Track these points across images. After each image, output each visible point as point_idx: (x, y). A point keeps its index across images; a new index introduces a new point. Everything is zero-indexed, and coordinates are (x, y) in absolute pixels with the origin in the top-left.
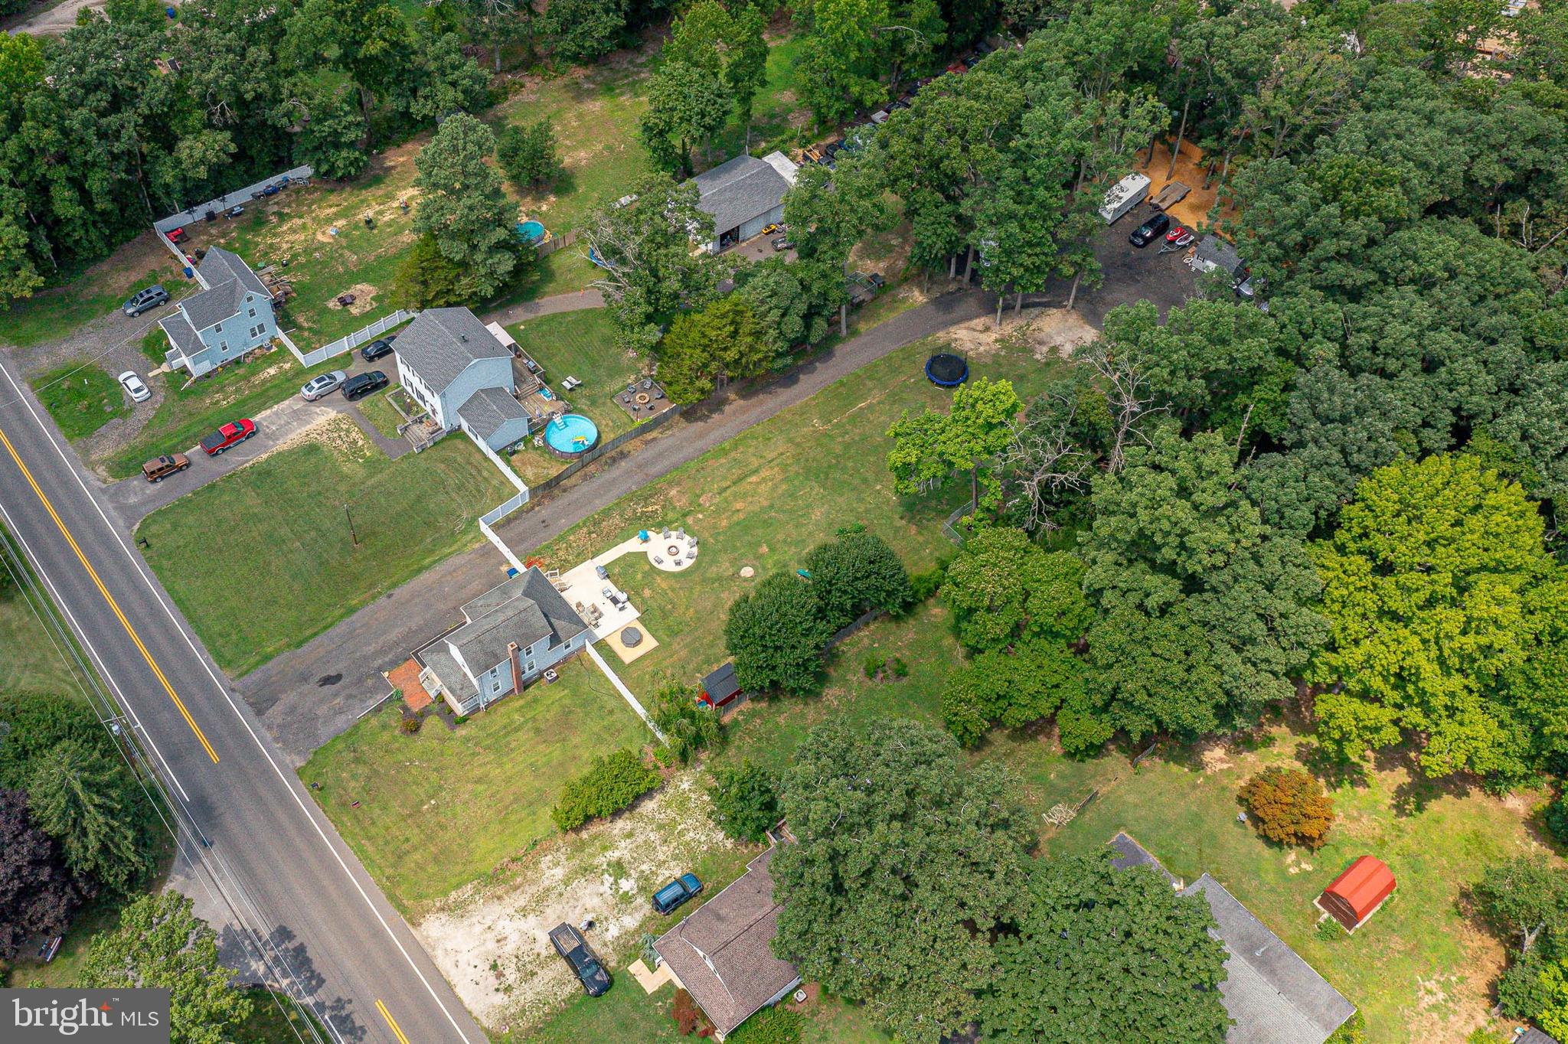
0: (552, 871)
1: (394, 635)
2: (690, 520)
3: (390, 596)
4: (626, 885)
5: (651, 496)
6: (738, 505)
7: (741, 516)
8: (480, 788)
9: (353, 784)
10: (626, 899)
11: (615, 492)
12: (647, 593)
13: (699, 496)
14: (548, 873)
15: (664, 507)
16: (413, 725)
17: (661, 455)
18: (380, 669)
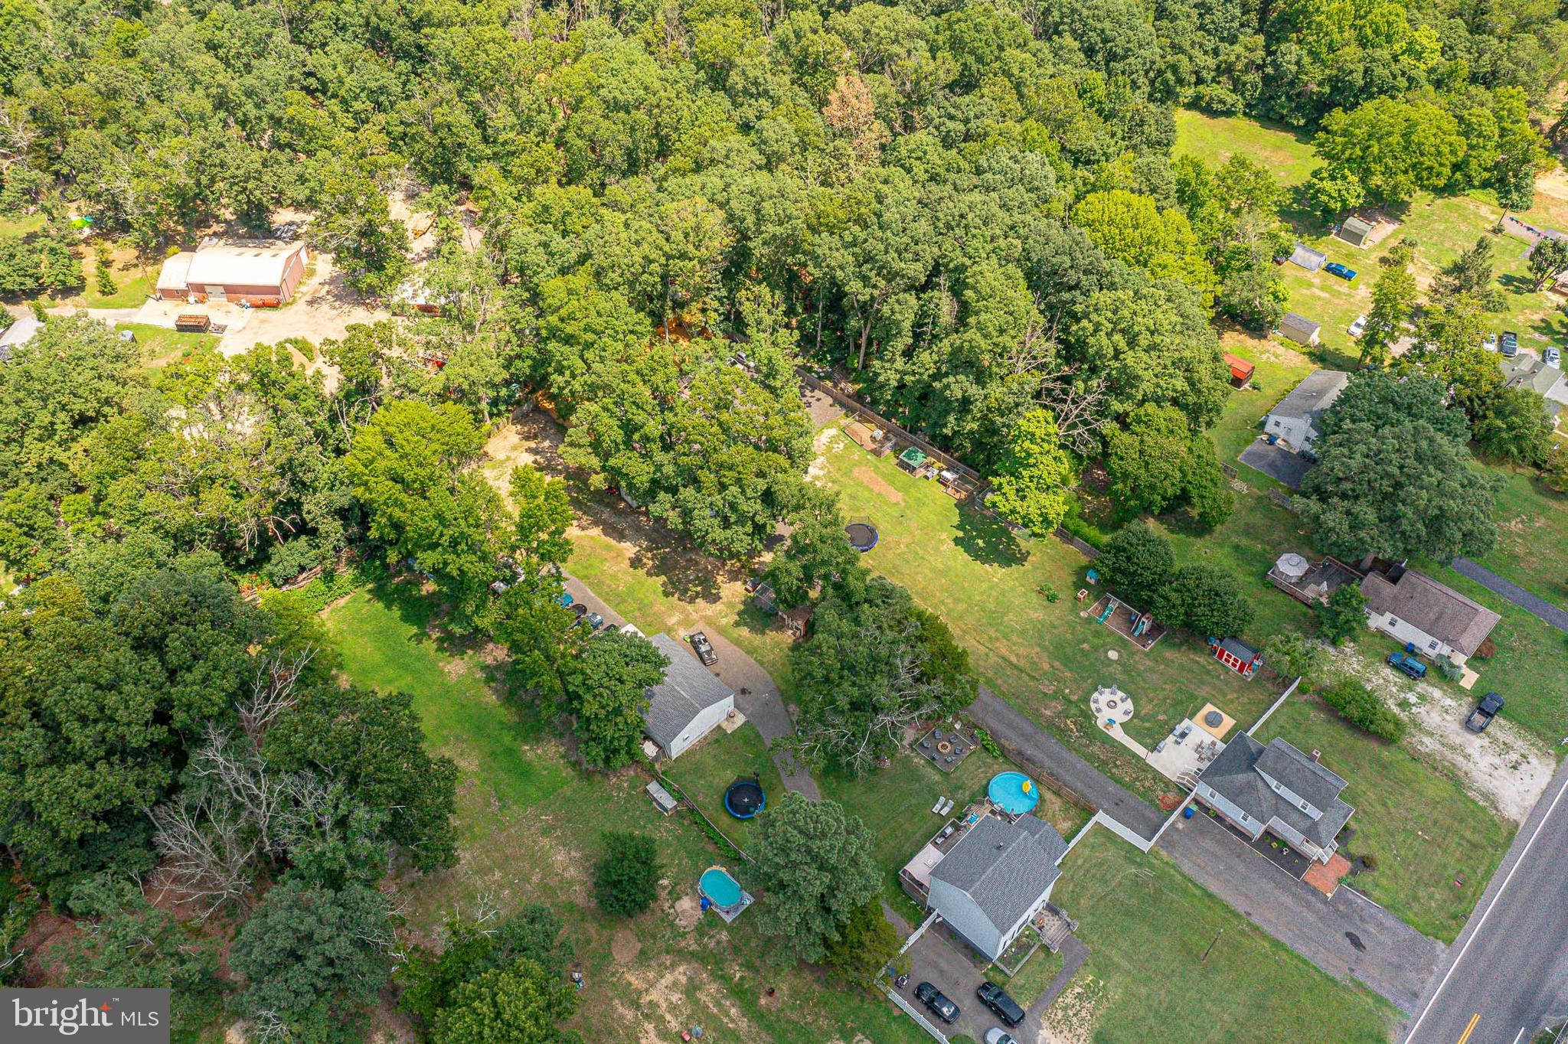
0: (1429, 745)
1: (1286, 899)
2: (1074, 698)
3: (1249, 914)
4: (1412, 698)
5: (1058, 727)
6: (1046, 666)
7: (1056, 664)
8: (1390, 803)
9: (1437, 896)
10: (1422, 697)
11: (1065, 754)
12: (1161, 717)
13: (1045, 694)
14: (1431, 747)
15: (1067, 717)
16: (1365, 863)
17: (1010, 726)
18: (1325, 902)
